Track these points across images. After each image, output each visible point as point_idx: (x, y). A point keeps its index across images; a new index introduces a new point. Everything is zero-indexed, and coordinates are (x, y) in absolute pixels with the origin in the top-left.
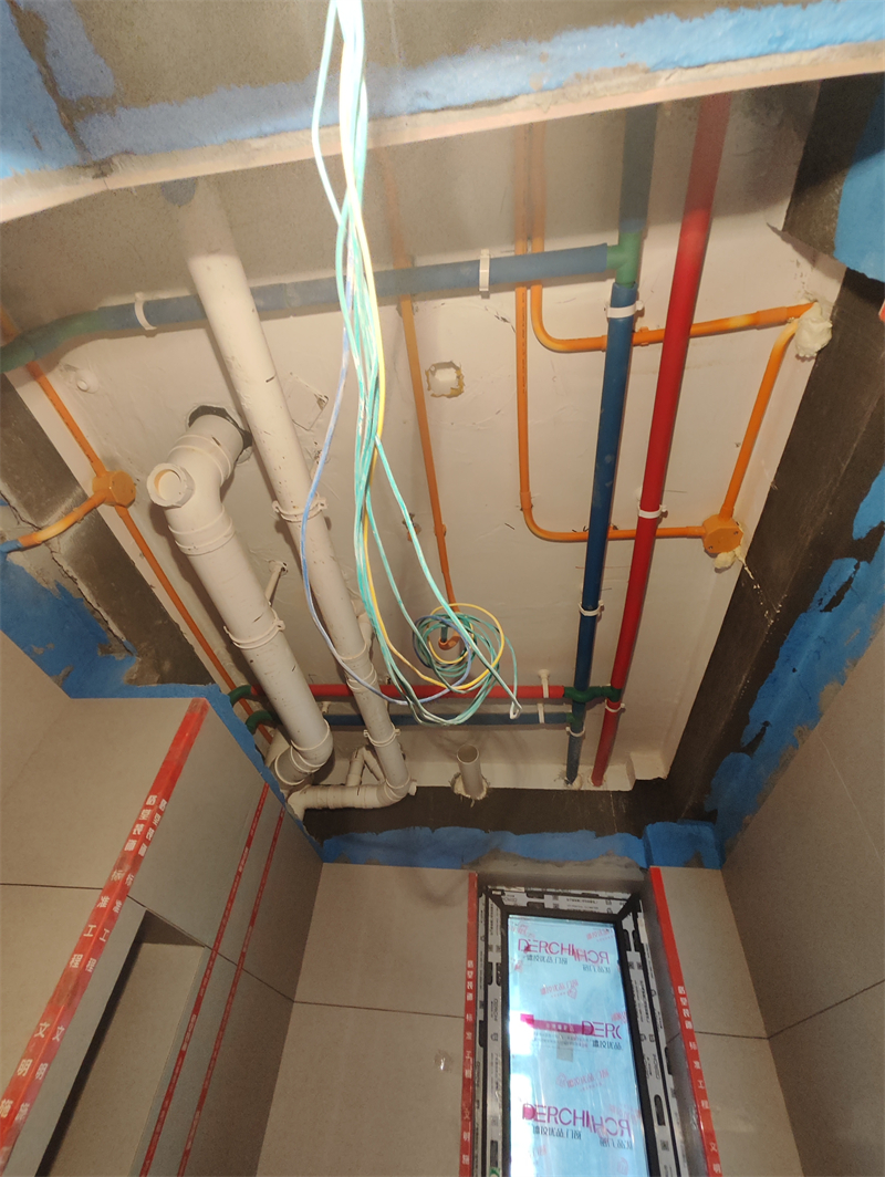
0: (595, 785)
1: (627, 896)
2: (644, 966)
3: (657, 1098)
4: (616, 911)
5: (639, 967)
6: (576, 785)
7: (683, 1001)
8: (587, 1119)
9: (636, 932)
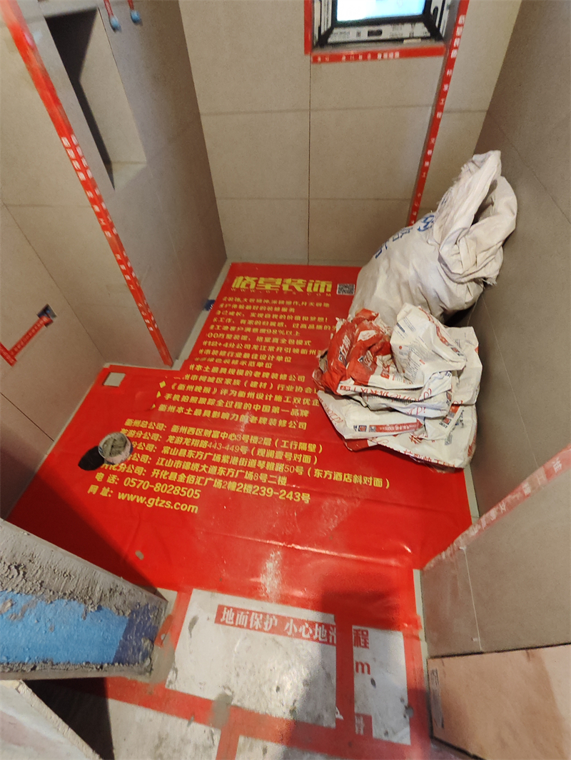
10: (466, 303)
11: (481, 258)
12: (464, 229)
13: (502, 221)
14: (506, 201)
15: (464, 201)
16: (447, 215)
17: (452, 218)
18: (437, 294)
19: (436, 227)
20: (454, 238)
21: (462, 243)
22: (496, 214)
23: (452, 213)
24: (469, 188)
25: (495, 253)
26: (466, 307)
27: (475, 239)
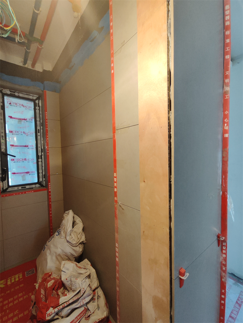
0: (32, 68)
1: (38, 96)
2: (39, 110)
3: (39, 130)
4: (34, 99)
5: (38, 110)
6: (26, 66)
7: (46, 114)
8: (24, 133)
9: (39, 104)
10: (81, 252)
11: (79, 236)
12: (71, 230)
13: (80, 225)
14: (78, 220)
15: (68, 223)
16: (64, 228)
17: (67, 229)
18: (71, 253)
19: (62, 232)
20: (69, 234)
21: (72, 234)
22: (77, 224)
23: (66, 227)
24: (68, 220)
25: (82, 234)
26: (81, 253)
27: (75, 232)
